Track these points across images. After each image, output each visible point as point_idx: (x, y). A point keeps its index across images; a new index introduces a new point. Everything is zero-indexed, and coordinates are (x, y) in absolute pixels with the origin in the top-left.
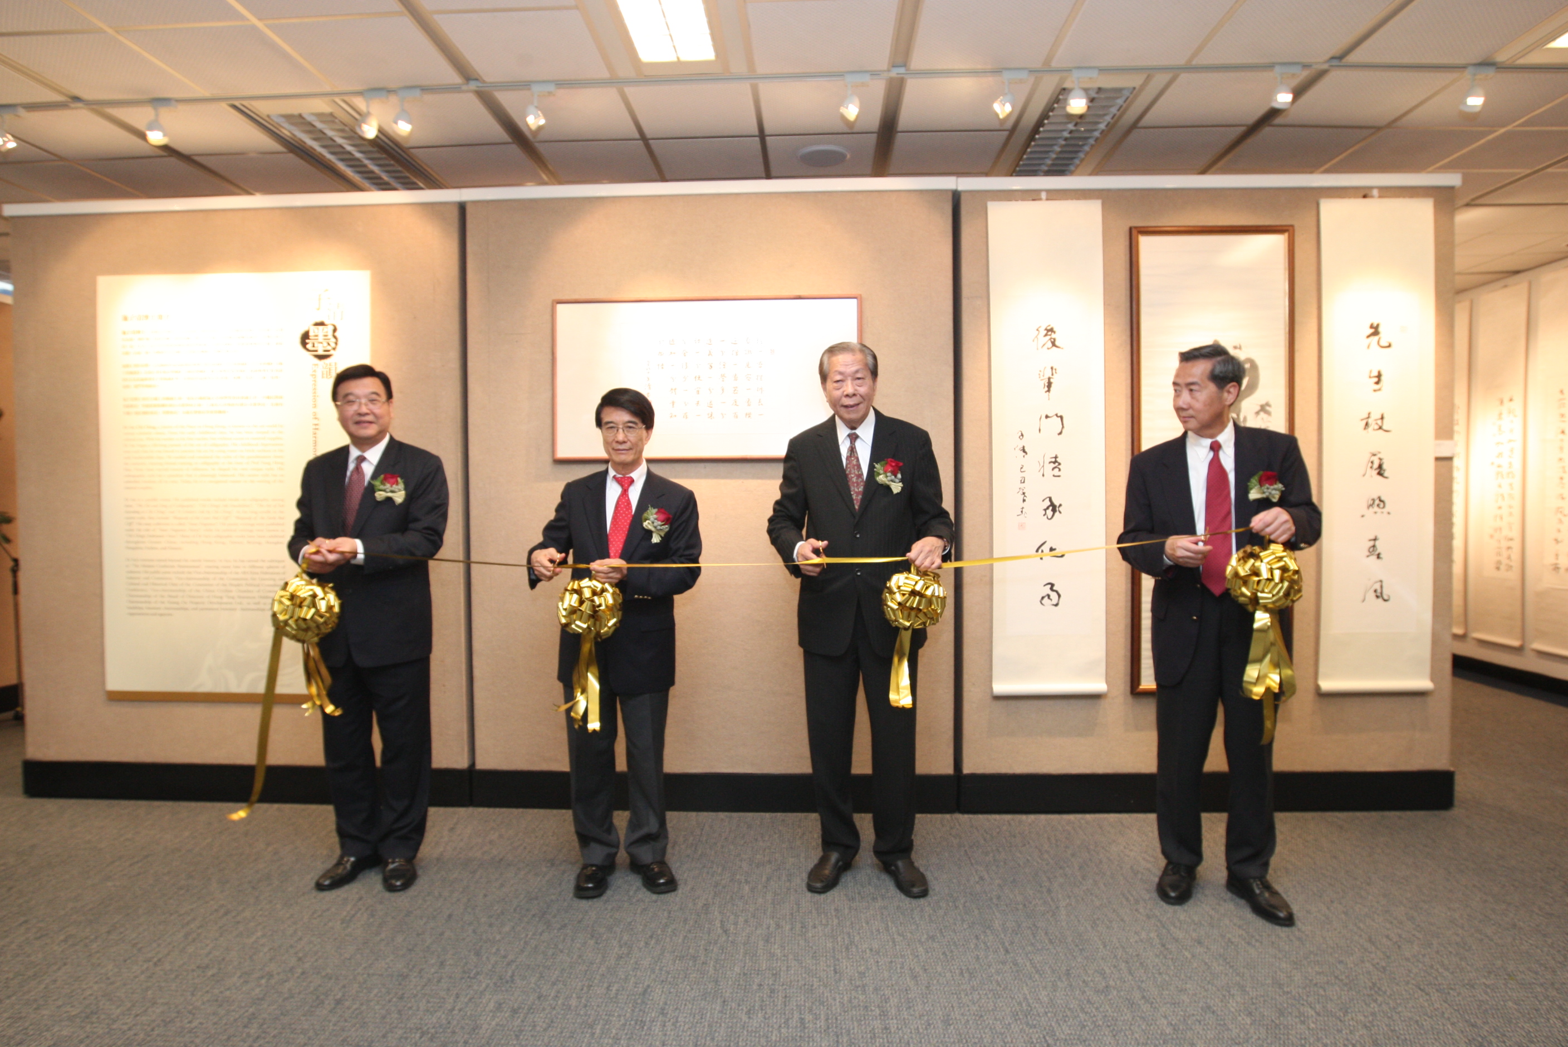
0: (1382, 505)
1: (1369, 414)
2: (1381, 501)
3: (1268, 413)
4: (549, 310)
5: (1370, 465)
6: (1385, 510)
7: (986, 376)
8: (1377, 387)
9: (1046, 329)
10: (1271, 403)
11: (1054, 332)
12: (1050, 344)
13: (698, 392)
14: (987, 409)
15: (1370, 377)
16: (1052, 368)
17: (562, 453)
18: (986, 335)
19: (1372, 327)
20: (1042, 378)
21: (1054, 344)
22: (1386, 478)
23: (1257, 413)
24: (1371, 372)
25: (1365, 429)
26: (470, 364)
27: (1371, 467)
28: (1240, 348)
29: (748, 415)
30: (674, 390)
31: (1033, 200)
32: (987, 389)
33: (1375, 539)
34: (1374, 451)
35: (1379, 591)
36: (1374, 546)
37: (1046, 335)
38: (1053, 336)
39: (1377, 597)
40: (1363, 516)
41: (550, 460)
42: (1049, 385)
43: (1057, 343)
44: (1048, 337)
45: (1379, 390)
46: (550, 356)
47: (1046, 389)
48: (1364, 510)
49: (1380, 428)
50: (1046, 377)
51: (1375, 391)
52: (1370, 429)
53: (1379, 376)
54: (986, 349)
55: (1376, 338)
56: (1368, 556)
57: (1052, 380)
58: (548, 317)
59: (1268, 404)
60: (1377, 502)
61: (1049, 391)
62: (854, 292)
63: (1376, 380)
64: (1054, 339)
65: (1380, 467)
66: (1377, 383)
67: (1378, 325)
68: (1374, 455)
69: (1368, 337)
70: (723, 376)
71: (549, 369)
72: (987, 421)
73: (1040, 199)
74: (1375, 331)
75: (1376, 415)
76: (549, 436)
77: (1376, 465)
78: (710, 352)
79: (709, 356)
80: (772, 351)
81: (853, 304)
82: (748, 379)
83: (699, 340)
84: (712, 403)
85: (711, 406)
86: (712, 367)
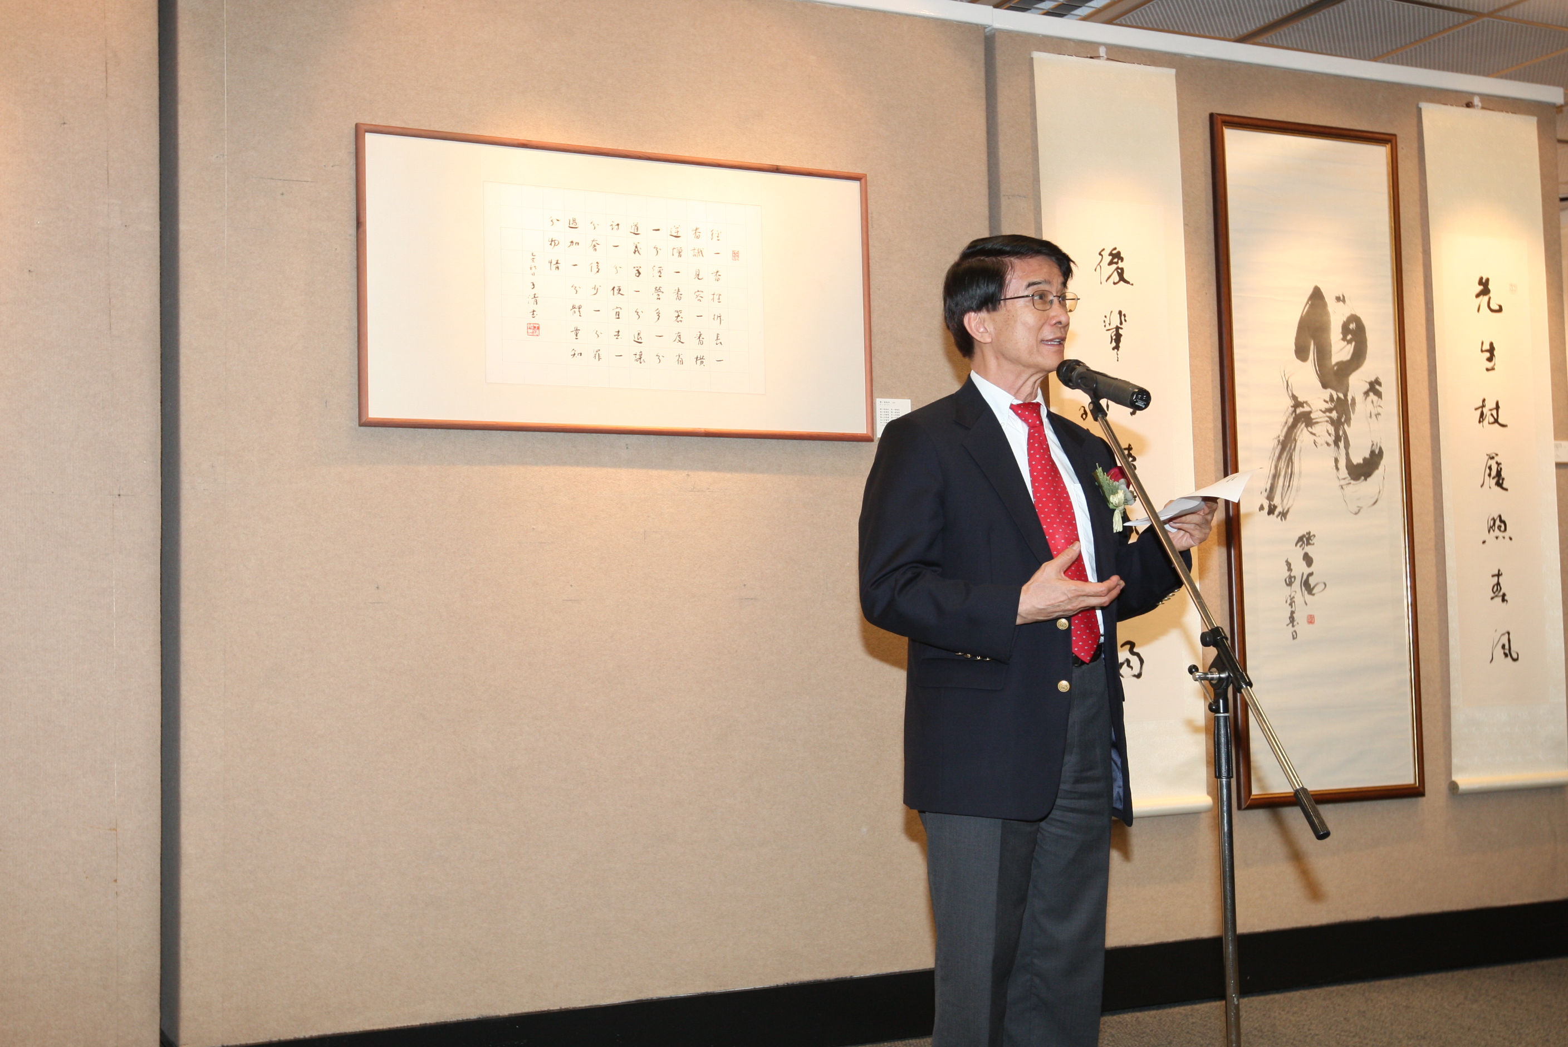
0: (1503, 528)
1: (1484, 400)
2: (1501, 521)
3: (1379, 394)
4: (352, 143)
5: (1488, 471)
6: (1507, 534)
8: (1490, 365)
9: (1111, 254)
10: (1381, 380)
11: (1122, 259)
12: (1116, 277)
13: (618, 314)
15: (1482, 351)
16: (1120, 313)
17: (377, 409)
19: (1481, 282)
20: (1108, 327)
21: (1122, 278)
22: (1506, 490)
23: (1366, 394)
24: (1482, 343)
25: (1480, 422)
27: (1490, 475)
28: (1344, 301)
29: (700, 359)
30: (577, 308)
31: (1091, 58)
33: (1499, 575)
34: (1491, 451)
35: (1507, 647)
36: (1498, 584)
37: (1111, 263)
38: (1120, 265)
39: (1506, 655)
40: (1484, 542)
41: (355, 420)
42: (1118, 338)
43: (1125, 276)
44: (1114, 266)
45: (1493, 369)
47: (1114, 344)
48: (1485, 536)
49: (1496, 421)
50: (1113, 326)
51: (1488, 370)
52: (1486, 422)
53: (1491, 350)
55: (1486, 298)
56: (1492, 598)
57: (1120, 331)
58: (350, 156)
59: (1377, 382)
60: (1498, 523)
61: (1117, 347)
62: (856, 170)
63: (1488, 355)
64: (1122, 269)
65: (1499, 473)
66: (1490, 359)
67: (1488, 280)
68: (1492, 458)
69: (1478, 296)
70: (658, 290)
73: (1098, 57)
74: (1485, 288)
75: (1490, 404)
77: (1494, 473)
78: (636, 247)
79: (635, 253)
80: (736, 255)
81: (853, 187)
82: (699, 298)
83: (618, 225)
84: (641, 335)
85: (639, 341)
86: (639, 273)
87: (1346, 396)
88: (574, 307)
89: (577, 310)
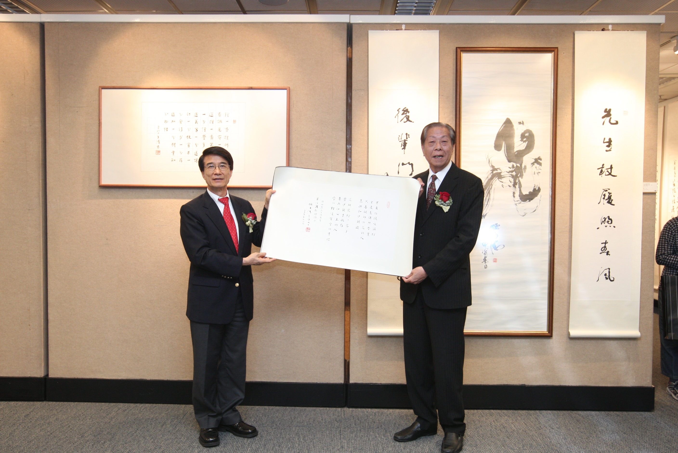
0: (610, 222)
1: (603, 165)
2: (609, 219)
3: (540, 164)
4: (97, 92)
5: (603, 197)
6: (612, 225)
7: (366, 139)
8: (608, 149)
9: (403, 110)
10: (542, 158)
11: (409, 112)
12: (405, 120)
13: (189, 145)
14: (366, 159)
15: (604, 143)
16: (407, 134)
17: (104, 182)
18: (367, 113)
19: (606, 111)
20: (400, 140)
21: (408, 120)
22: (614, 205)
23: (533, 164)
24: (604, 139)
25: (600, 175)
26: (47, 125)
27: (604, 198)
28: (523, 123)
30: (174, 144)
31: (396, 30)
32: (366, 146)
33: (606, 243)
34: (606, 188)
35: (608, 275)
36: (605, 247)
37: (403, 114)
38: (408, 114)
39: (607, 278)
40: (598, 228)
41: (97, 186)
42: (405, 145)
43: (410, 119)
44: (405, 115)
45: (610, 150)
46: (98, 122)
47: (403, 147)
48: (599, 225)
49: (610, 174)
50: (403, 139)
51: (607, 151)
52: (604, 175)
53: (610, 142)
54: (366, 122)
55: (609, 118)
56: (601, 253)
57: (406, 142)
58: (96, 97)
59: (540, 158)
60: (607, 220)
61: (404, 148)
62: (285, 86)
63: (608, 144)
64: (408, 116)
65: (610, 198)
66: (608, 146)
67: (610, 110)
68: (607, 191)
69: (603, 117)
70: (204, 136)
71: (97, 129)
72: (366, 166)
73: (402, 29)
74: (608, 113)
75: (607, 166)
76: (97, 171)
77: (607, 197)
78: (196, 121)
79: (196, 123)
80: (234, 121)
81: (284, 93)
82: (220, 138)
83: (190, 114)
84: (197, 153)
85: (197, 155)
86: (197, 130)
87: (521, 165)
88: (173, 144)
89: (174, 145)
